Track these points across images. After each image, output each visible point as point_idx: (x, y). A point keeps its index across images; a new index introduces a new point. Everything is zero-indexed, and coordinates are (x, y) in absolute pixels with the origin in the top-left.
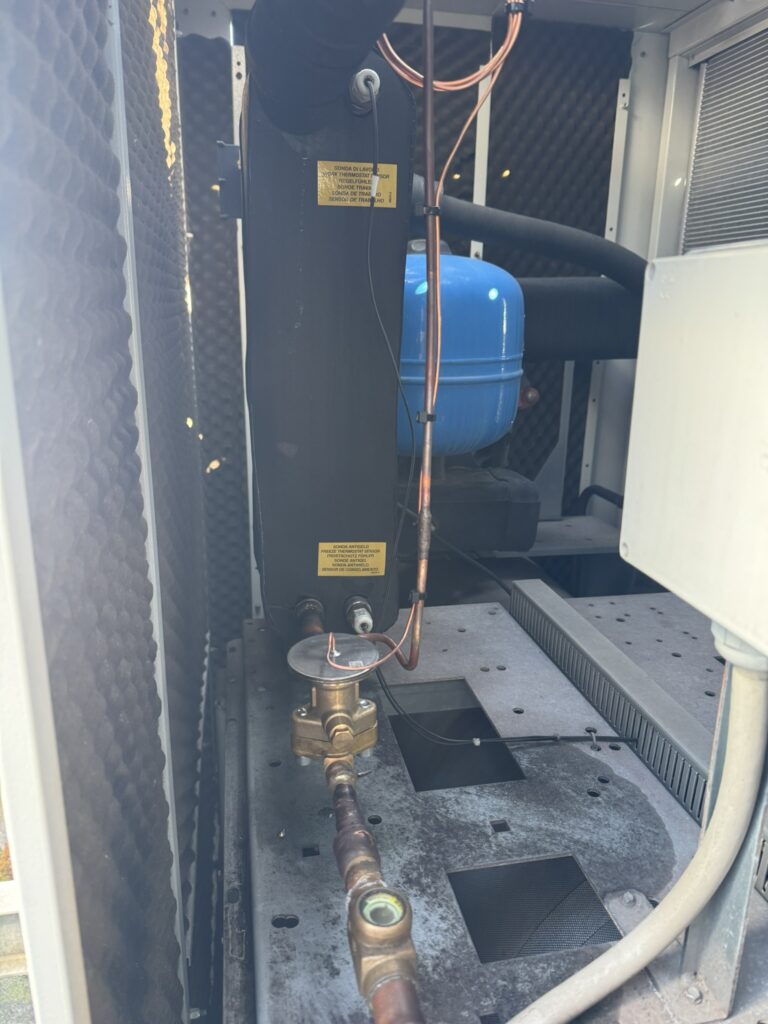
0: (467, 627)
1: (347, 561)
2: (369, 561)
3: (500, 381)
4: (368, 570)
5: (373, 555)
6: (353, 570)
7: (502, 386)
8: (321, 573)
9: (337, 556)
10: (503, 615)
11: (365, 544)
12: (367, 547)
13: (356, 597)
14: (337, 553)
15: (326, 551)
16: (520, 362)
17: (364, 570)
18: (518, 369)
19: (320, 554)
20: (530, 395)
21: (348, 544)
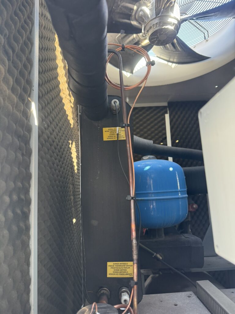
0: (178, 303)
1: (119, 270)
2: (128, 270)
3: (179, 198)
4: (128, 274)
5: (129, 268)
6: (121, 274)
7: (180, 200)
8: (108, 276)
9: (114, 268)
10: (194, 297)
11: (126, 262)
12: (127, 264)
13: (124, 287)
14: (115, 267)
15: (110, 266)
16: (186, 192)
17: (126, 274)
18: (185, 194)
19: (108, 267)
20: (194, 206)
21: (119, 263)
